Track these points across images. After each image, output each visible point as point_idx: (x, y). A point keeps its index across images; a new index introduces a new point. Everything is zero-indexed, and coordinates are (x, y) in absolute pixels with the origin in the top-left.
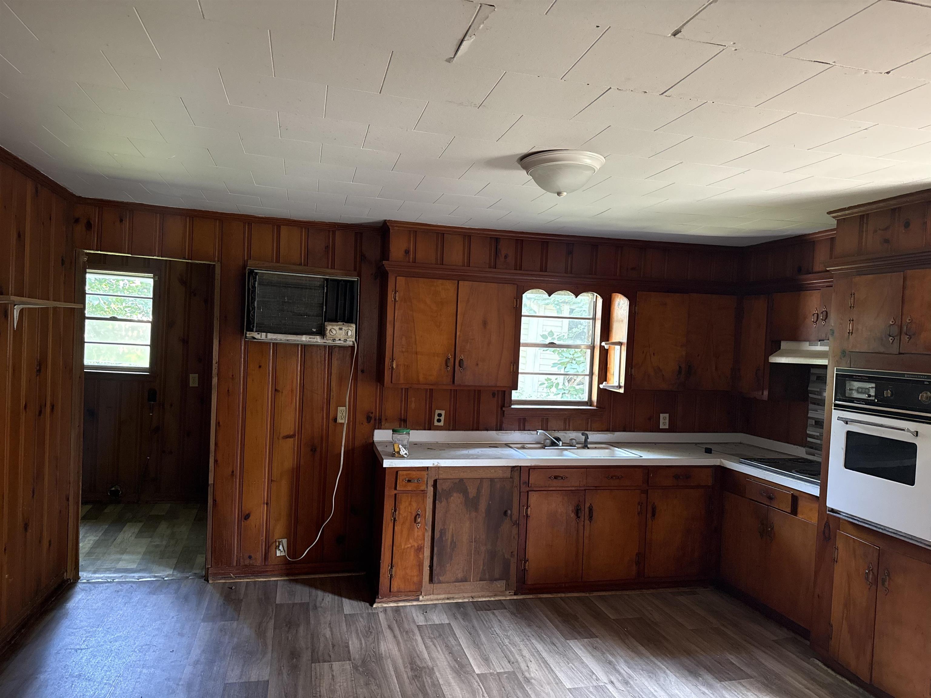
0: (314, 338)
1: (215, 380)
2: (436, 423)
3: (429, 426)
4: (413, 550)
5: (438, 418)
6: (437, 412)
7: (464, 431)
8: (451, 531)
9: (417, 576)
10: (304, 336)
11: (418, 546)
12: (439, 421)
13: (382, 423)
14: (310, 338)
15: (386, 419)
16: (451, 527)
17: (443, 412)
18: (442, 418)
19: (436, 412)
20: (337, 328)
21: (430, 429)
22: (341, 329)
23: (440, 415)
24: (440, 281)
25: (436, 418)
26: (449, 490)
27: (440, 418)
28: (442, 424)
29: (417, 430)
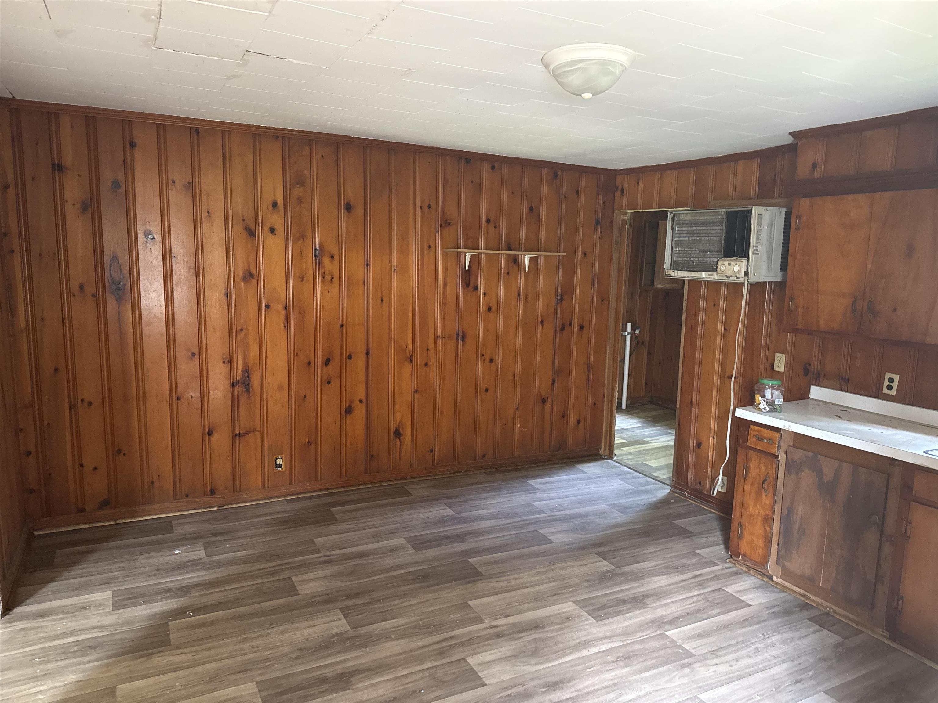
0: (712, 275)
1: (684, 317)
2: (885, 391)
3: (877, 394)
4: (760, 518)
5: (889, 383)
6: (888, 375)
7: (926, 408)
8: (800, 513)
9: (763, 548)
10: (704, 273)
11: (765, 516)
12: (890, 388)
13: (821, 379)
14: (709, 275)
15: (825, 375)
16: (800, 509)
17: (897, 378)
18: (895, 385)
19: (886, 376)
20: (726, 263)
21: (877, 397)
22: (729, 264)
23: (891, 380)
24: (851, 197)
25: (886, 383)
26: (801, 463)
27: (891, 384)
28: (893, 392)
29: (861, 395)
